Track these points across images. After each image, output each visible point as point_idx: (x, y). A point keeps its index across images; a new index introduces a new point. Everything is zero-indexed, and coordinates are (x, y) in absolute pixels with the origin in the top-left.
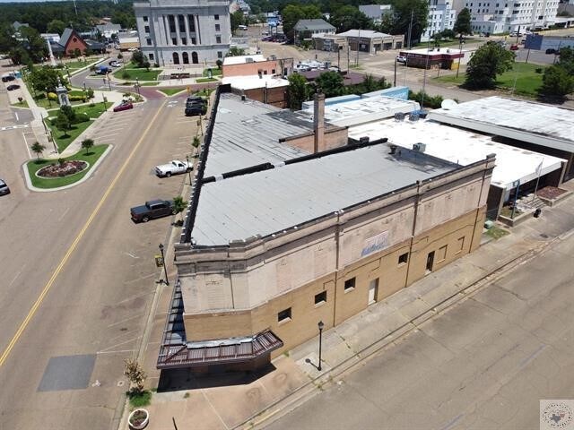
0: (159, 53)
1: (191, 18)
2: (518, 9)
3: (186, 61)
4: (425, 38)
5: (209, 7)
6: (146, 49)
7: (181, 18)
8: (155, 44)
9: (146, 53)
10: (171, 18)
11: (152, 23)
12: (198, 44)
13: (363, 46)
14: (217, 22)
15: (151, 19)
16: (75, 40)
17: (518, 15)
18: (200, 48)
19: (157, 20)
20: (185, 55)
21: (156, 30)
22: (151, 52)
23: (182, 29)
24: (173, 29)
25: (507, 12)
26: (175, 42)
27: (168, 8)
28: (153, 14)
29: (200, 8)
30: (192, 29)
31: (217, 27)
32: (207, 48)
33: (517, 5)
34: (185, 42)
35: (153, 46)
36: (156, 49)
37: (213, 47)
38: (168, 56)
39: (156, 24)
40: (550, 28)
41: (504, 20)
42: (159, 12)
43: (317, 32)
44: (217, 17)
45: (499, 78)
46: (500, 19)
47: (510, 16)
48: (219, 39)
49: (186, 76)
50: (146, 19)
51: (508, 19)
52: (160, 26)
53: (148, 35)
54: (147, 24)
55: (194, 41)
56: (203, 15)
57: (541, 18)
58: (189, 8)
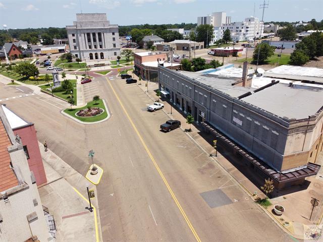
0: (82, 53)
1: (99, 34)
2: (248, 29)
3: (97, 58)
4: (212, 44)
5: (110, 29)
6: (73, 51)
7: (94, 34)
8: (79, 48)
9: (74, 54)
10: (88, 35)
11: (77, 37)
12: (104, 48)
13: (185, 48)
14: (114, 36)
15: (77, 36)
16: (14, 49)
17: (248, 32)
18: (105, 50)
19: (80, 36)
20: (96, 54)
21: (80, 41)
22: (76, 53)
23: (95, 40)
24: (89, 40)
25: (243, 31)
26: (90, 47)
27: (87, 29)
28: (78, 32)
29: (105, 29)
30: (100, 40)
31: (114, 39)
32: (109, 50)
33: (247, 28)
34: (96, 47)
35: (78, 50)
36: (80, 51)
37: (112, 50)
38: (87, 55)
39: (80, 38)
40: (262, 38)
41: (242, 34)
42: (81, 31)
43: (156, 42)
44: (113, 34)
45: (269, 59)
46: (240, 34)
47: (245, 33)
48: (114, 45)
49: (103, 65)
50: (73, 35)
51: (244, 34)
52: (82, 39)
53: (75, 44)
54: (75, 38)
55: (101, 47)
56: (106, 32)
57: (258, 33)
58: (99, 29)
